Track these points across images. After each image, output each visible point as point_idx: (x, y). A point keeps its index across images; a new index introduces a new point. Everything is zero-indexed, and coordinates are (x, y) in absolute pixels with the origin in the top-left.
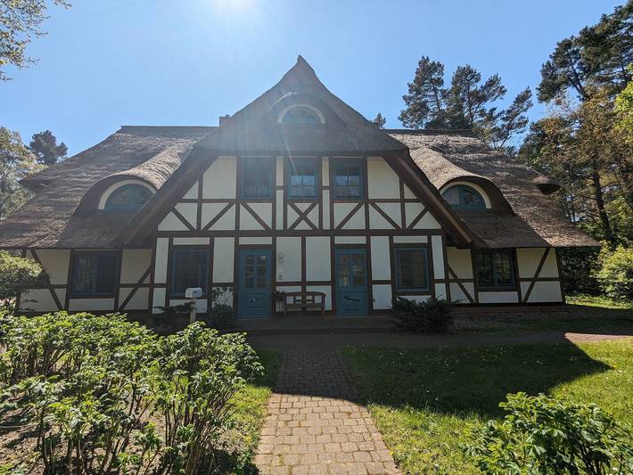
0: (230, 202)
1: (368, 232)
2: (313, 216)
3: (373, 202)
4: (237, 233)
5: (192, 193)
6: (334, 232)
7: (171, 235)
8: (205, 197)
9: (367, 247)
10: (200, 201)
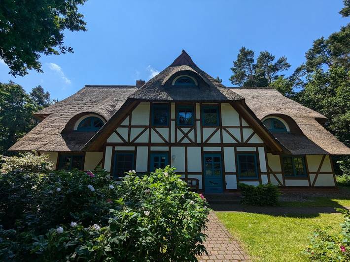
0: (146, 127)
1: (222, 145)
2: (191, 135)
3: (225, 128)
4: (149, 144)
5: (126, 122)
6: (203, 145)
7: (114, 145)
8: (132, 124)
9: (222, 153)
10: (130, 127)
